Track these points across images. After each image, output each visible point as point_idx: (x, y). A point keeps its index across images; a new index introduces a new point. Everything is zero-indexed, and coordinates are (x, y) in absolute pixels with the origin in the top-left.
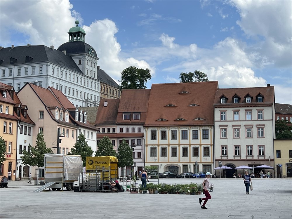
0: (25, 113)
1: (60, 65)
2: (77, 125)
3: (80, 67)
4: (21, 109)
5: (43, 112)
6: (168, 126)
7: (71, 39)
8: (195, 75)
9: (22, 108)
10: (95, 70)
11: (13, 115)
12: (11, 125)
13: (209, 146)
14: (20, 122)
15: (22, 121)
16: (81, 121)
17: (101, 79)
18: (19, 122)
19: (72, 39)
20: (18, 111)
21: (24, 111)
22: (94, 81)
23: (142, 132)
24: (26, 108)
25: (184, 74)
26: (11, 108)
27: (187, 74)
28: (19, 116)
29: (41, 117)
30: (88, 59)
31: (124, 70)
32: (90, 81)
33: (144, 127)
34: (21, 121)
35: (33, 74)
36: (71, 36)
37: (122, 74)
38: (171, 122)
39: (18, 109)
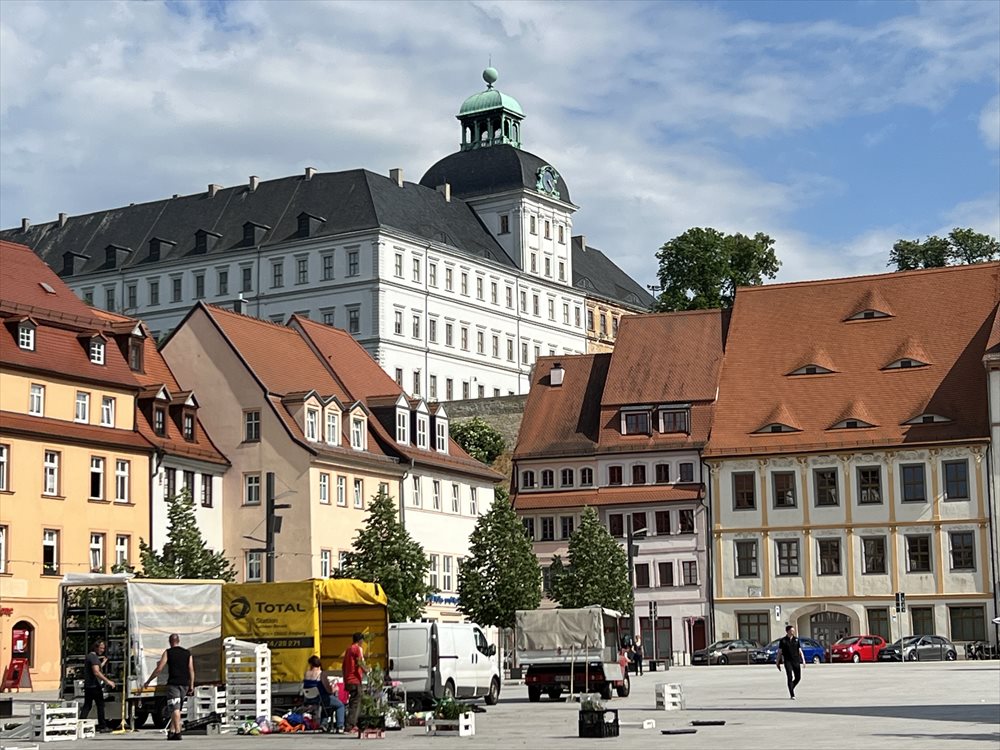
0: (187, 423)
1: (428, 237)
2: (400, 462)
3: (505, 241)
4: (171, 407)
5: (257, 415)
6: (801, 454)
7: (468, 140)
8: (955, 249)
9: (173, 401)
10: (566, 251)
11: (135, 430)
12: (123, 469)
13: (974, 527)
14: (160, 458)
15: (170, 451)
16: (424, 446)
17: (591, 286)
18: (155, 455)
19: (472, 141)
20: (158, 417)
21: (183, 415)
22: (559, 296)
23: (697, 480)
24: (190, 402)
25: (909, 244)
26: (126, 403)
27: (920, 244)
28: (162, 432)
29: (249, 435)
30: (537, 210)
31: (666, 244)
32: (544, 293)
33: (702, 460)
34: (166, 454)
35: (326, 280)
36: (468, 129)
37: (663, 262)
38: (817, 437)
39: (155, 405)
